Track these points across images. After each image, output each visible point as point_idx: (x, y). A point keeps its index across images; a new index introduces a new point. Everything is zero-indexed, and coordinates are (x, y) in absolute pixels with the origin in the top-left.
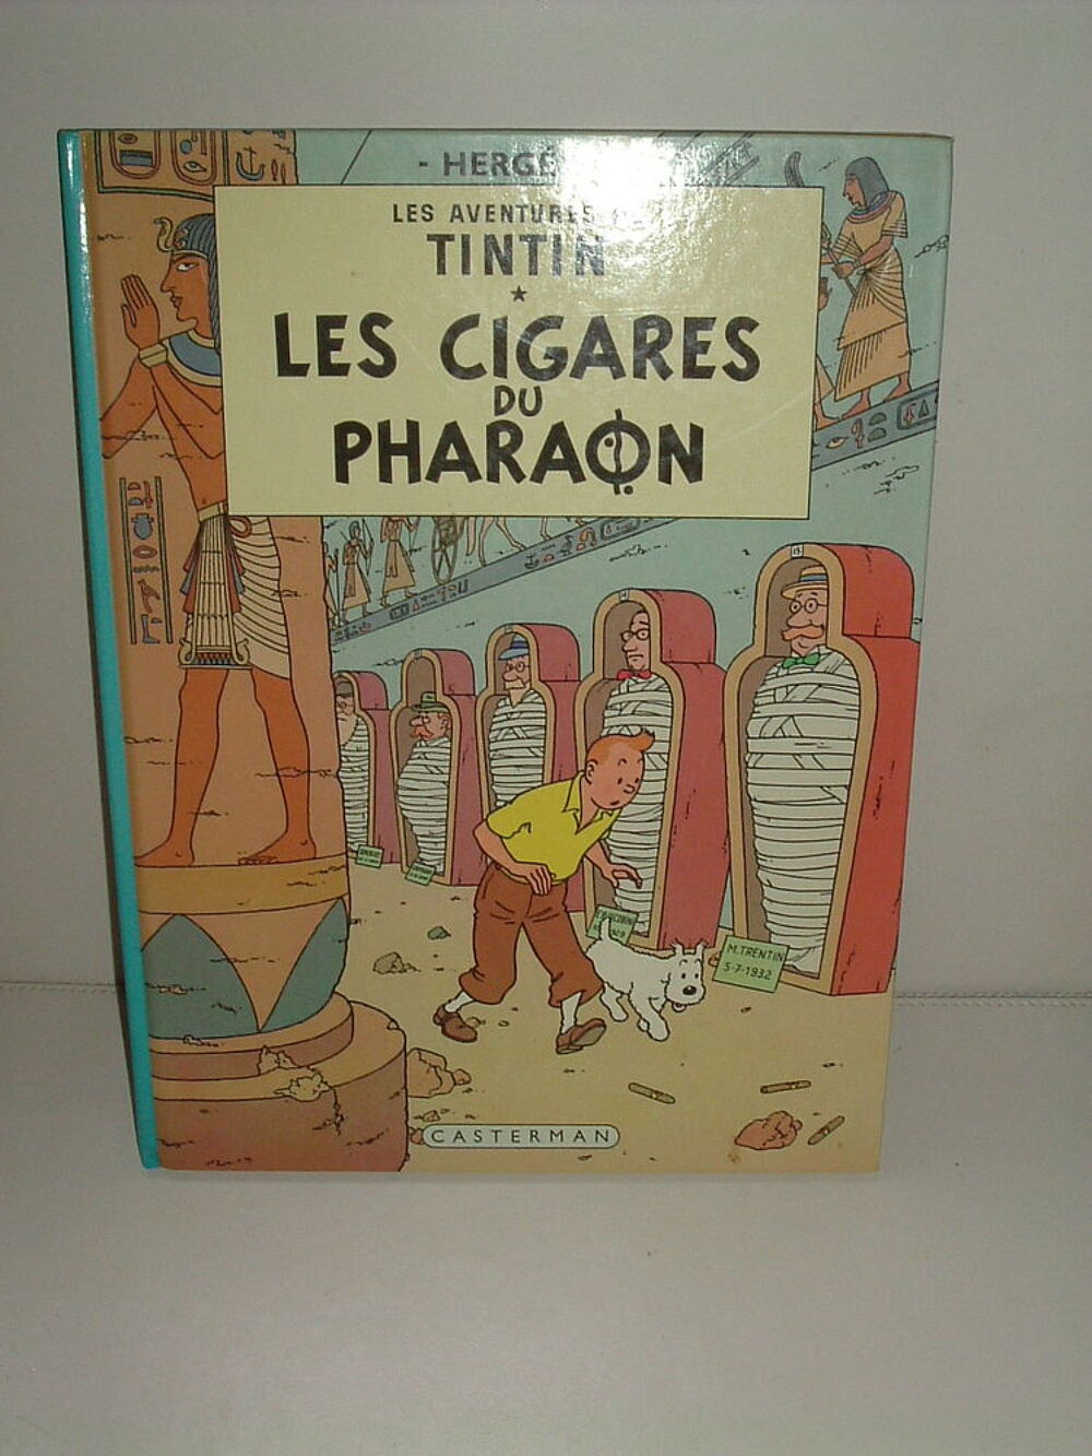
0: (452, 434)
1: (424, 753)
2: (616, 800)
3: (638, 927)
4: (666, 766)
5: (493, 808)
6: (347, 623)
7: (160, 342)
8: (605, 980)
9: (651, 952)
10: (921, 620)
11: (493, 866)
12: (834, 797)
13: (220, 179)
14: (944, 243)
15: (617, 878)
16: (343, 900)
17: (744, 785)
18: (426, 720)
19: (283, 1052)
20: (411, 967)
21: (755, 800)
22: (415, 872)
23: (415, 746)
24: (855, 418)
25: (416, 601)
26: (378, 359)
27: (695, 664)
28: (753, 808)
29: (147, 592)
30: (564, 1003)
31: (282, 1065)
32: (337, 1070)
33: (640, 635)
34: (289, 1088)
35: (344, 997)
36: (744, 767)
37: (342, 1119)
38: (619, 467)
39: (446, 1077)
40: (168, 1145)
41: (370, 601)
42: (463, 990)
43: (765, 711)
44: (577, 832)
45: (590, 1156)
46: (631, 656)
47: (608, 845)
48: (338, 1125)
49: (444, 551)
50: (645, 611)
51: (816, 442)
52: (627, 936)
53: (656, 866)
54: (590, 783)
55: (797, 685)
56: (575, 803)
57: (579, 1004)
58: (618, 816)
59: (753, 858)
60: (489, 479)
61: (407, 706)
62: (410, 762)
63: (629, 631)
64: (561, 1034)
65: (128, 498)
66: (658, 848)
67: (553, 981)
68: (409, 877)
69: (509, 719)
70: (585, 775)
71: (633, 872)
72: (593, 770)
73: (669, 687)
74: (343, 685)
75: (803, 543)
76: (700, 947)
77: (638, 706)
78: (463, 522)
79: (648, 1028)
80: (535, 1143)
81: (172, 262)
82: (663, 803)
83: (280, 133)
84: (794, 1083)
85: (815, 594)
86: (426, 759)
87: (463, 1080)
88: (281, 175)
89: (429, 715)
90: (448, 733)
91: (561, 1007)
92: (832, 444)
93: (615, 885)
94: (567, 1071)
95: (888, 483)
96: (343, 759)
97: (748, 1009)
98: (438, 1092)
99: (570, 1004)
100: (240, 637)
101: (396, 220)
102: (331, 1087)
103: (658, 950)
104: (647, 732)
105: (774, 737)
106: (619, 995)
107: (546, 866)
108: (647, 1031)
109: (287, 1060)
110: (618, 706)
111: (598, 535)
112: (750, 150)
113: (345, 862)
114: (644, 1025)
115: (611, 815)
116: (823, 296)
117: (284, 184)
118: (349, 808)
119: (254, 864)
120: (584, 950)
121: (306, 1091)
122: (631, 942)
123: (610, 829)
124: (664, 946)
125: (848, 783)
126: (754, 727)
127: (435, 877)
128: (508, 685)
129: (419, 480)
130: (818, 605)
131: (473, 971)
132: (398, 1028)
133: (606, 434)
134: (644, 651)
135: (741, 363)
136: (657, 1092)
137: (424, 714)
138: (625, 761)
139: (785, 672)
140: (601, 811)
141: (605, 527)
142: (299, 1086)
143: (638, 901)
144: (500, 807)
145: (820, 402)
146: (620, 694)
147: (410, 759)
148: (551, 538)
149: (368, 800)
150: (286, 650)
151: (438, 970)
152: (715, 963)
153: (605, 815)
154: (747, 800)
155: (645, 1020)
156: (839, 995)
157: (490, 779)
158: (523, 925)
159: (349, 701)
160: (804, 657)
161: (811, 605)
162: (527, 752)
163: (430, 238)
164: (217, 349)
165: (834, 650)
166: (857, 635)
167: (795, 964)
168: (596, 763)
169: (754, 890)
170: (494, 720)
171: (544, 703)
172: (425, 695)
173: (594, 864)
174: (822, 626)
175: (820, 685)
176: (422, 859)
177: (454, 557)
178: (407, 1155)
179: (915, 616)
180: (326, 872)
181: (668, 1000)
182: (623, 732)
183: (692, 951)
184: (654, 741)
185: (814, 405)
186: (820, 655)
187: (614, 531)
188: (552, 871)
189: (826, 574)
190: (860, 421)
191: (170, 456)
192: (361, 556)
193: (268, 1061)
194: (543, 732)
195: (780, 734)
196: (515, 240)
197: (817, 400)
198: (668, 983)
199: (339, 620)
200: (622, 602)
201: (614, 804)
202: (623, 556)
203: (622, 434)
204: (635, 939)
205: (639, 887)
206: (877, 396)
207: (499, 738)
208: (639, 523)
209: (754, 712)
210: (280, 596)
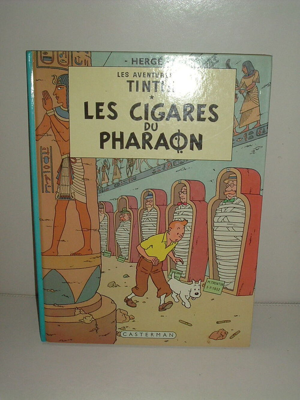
0: (133, 136)
1: (123, 225)
2: (176, 239)
3: (183, 276)
4: (191, 230)
5: (142, 241)
6: (102, 188)
7: (53, 109)
8: (173, 290)
9: (186, 282)
10: (263, 190)
11: (142, 257)
12: (238, 239)
13: (70, 64)
14: (270, 85)
15: (177, 261)
16: (100, 266)
17: (213, 235)
18: (124, 216)
19: (82, 309)
20: (118, 285)
21: (216, 240)
22: (120, 259)
23: (121, 223)
24: (245, 133)
25: (122, 182)
26: (112, 115)
27: (200, 201)
28: (215, 242)
29: (47, 178)
30: (161, 296)
31: (81, 313)
32: (97, 315)
33: (184, 192)
34: (83, 319)
35: (99, 294)
36: (213, 230)
37: (98, 329)
38: (179, 146)
39: (128, 317)
40: (49, 335)
41: (109, 182)
42: (133, 292)
43: (219, 215)
44: (166, 248)
45: (168, 341)
46: (181, 199)
47: (174, 252)
48: (97, 330)
49: (130, 168)
50: (185, 186)
51: (234, 139)
52: (179, 278)
53: (188, 258)
54: (169, 234)
55: (228, 207)
56: (165, 240)
57: (165, 297)
58: (177, 244)
59: (215, 256)
60: (143, 148)
61: (119, 212)
62: (119, 227)
63: (181, 192)
64: (160, 305)
65: (43, 152)
66: (188, 253)
67: (158, 290)
68: (118, 260)
69: (147, 216)
70: (168, 232)
71: (181, 260)
72: (170, 230)
73: (192, 208)
74: (101, 205)
75: (230, 168)
76: (200, 281)
77: (183, 213)
78: (135, 160)
79: (185, 304)
80: (152, 337)
81: (56, 87)
82: (190, 240)
83: (87, 52)
84: (226, 321)
85: (233, 182)
86: (124, 226)
87: (132, 318)
88: (87, 64)
89: (125, 214)
90: (130, 219)
91: (160, 298)
92: (238, 140)
93: (176, 263)
94: (162, 316)
95: (254, 151)
96: (101, 226)
97: (213, 299)
98: (125, 321)
99: (163, 297)
100: (73, 191)
101: (118, 76)
102: (95, 320)
103: (188, 282)
104: (186, 220)
105: (221, 222)
106: (177, 294)
107: (157, 258)
108: (185, 305)
109: (83, 311)
110: (178, 213)
111: (173, 164)
112: (216, 58)
113: (100, 256)
114: (184, 304)
115: (175, 243)
116: (236, 99)
117: (88, 66)
118: (102, 240)
119: (75, 255)
120: (167, 282)
121: (88, 320)
122: (180, 279)
123: (175, 247)
124: (190, 281)
125: (242, 235)
126: (216, 219)
127: (126, 260)
128: (147, 206)
129: (123, 148)
130: (234, 185)
131: (136, 287)
132: (114, 303)
133: (176, 136)
134: (185, 197)
135: (213, 117)
136: (187, 323)
137: (123, 214)
138: (179, 228)
139: (225, 203)
140: (172, 242)
141: (175, 162)
142: (86, 319)
143: (183, 268)
144: (144, 241)
145: (235, 128)
146: (178, 209)
147: (119, 226)
148: (160, 165)
149: (107, 238)
150: (85, 195)
151: (126, 286)
152: (204, 286)
153: (174, 243)
154: (213, 240)
155: (184, 302)
156: (239, 296)
157: (141, 233)
158: (150, 274)
159: (102, 210)
160: (230, 200)
161: (232, 185)
162: (152, 225)
163: (128, 81)
164: (68, 111)
165: (238, 198)
166: (245, 194)
167: (226, 287)
168: (171, 229)
169: (215, 265)
170: (143, 216)
171: (157, 211)
172: (124, 209)
173: (170, 257)
174: (235, 191)
175: (234, 208)
176: (122, 255)
177: (133, 170)
178: (116, 339)
179: (261, 188)
180: (95, 258)
181: (190, 296)
182: (179, 220)
183: (198, 282)
184: (188, 222)
185: (233, 129)
186: (234, 199)
187: (177, 163)
188: (158, 259)
189: (236, 176)
190: (246, 134)
191: (54, 140)
192: (107, 169)
193: (77, 312)
194: (157, 219)
195: (223, 221)
196: (151, 82)
197: (234, 128)
198: (191, 291)
199: (100, 187)
200: (179, 183)
201: (176, 240)
202: (180, 170)
203: (180, 136)
204: (181, 279)
205: (183, 264)
206: (251, 126)
207: (144, 221)
208: (184, 161)
209: (216, 215)
210: (84, 180)
